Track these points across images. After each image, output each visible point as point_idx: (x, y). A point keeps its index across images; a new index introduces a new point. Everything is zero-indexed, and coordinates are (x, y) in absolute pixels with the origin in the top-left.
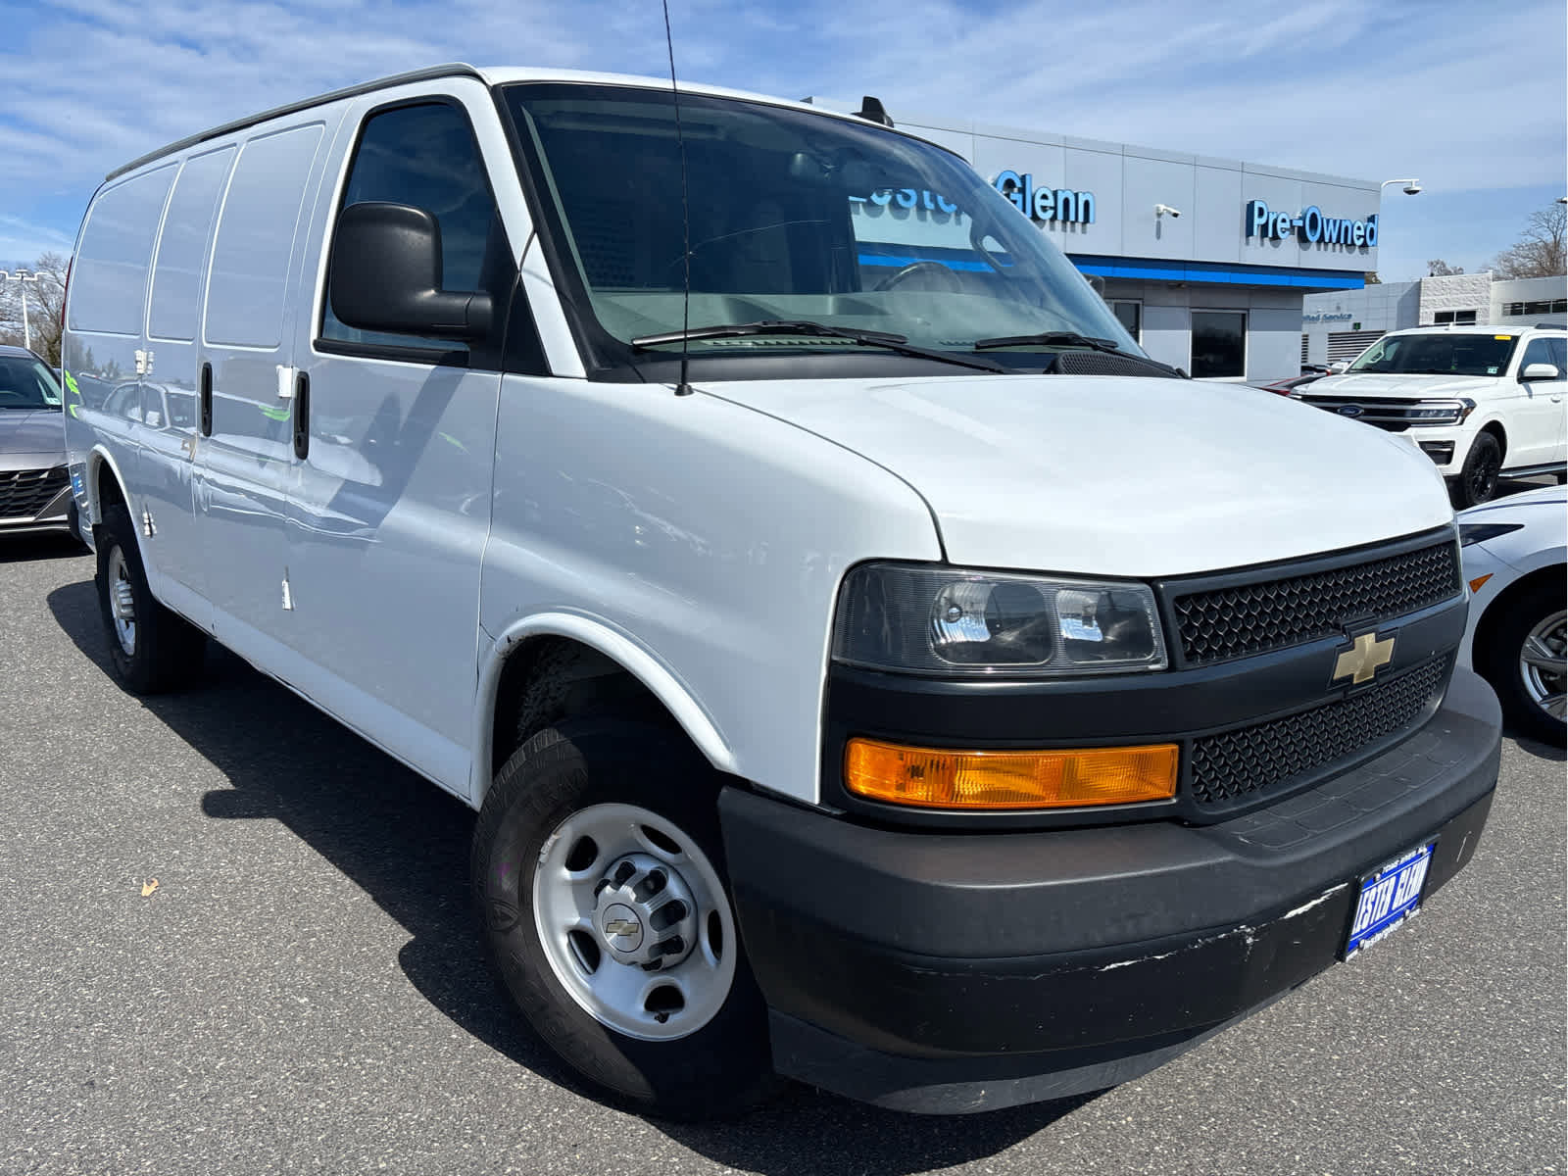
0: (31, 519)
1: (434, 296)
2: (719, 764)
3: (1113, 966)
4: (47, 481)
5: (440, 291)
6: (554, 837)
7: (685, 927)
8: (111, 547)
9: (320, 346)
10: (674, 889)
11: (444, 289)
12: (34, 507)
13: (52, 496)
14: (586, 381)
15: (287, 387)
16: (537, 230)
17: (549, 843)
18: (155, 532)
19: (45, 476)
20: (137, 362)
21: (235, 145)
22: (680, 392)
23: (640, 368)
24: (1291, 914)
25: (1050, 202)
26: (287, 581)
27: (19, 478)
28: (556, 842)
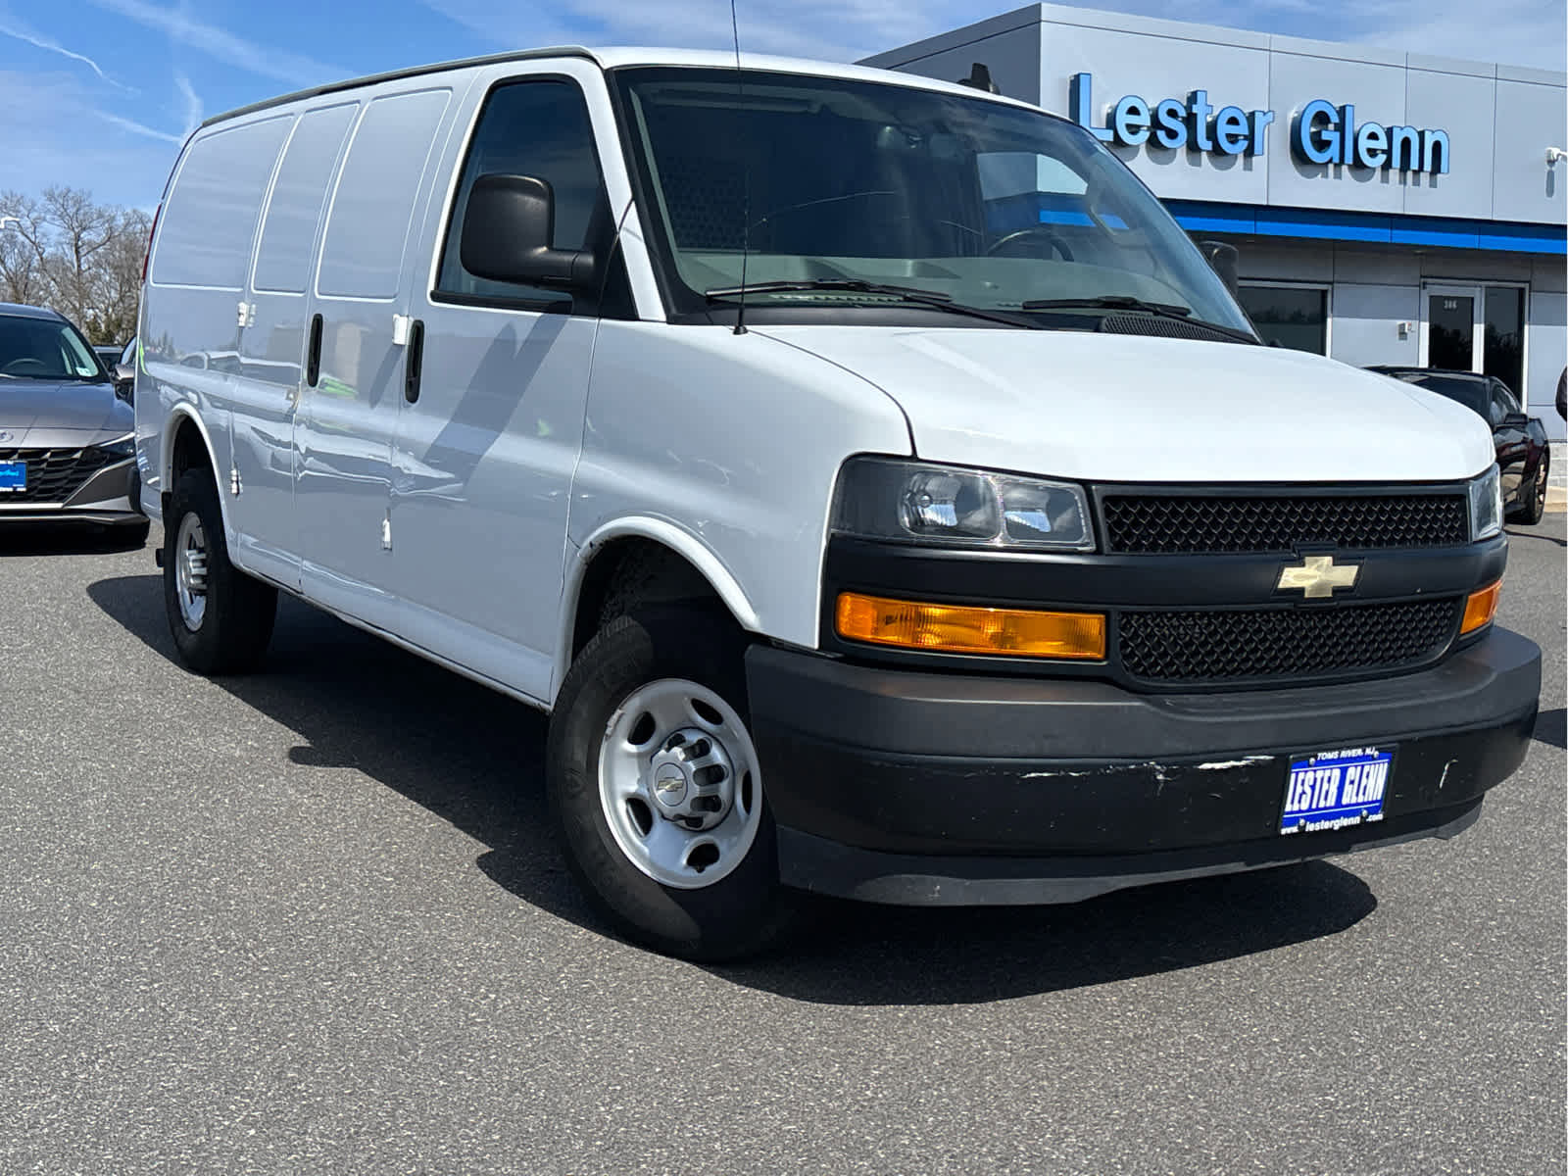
0: (59, 505)
1: (545, 253)
2: (746, 625)
3: (1033, 775)
4: (80, 461)
5: (551, 248)
6: (619, 712)
7: (724, 788)
8: (186, 512)
9: (435, 297)
10: (717, 755)
11: (555, 246)
12: (63, 492)
13: (84, 479)
14: (665, 325)
15: (402, 335)
16: (635, 198)
17: (615, 717)
18: (241, 491)
19: (78, 455)
20: (240, 314)
21: (358, 102)
22: (736, 332)
23: (711, 314)
24: (1207, 766)
25: (1382, 144)
26: (389, 520)
27: (51, 456)
28: (620, 716)
